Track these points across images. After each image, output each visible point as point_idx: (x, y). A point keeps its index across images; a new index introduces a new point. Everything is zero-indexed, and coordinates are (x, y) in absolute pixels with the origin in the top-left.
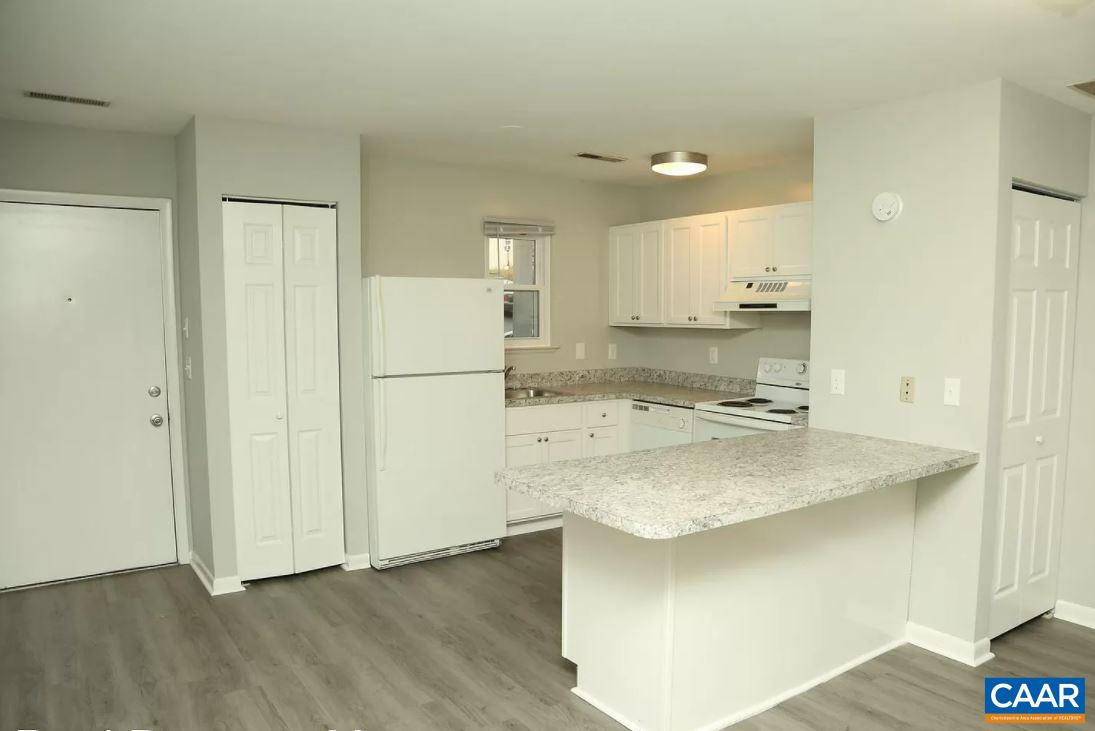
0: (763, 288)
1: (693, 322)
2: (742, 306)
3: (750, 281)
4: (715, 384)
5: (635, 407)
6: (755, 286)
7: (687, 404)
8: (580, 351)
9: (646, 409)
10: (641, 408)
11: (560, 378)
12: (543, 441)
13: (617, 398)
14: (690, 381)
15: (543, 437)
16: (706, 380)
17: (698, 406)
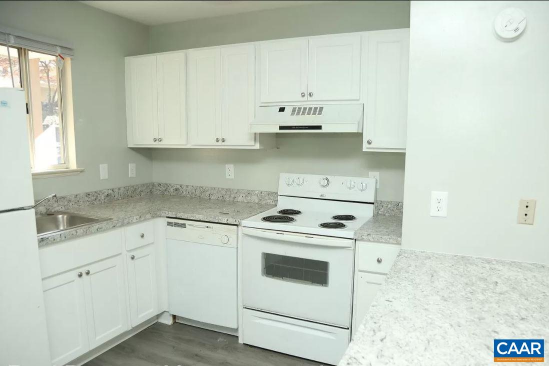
0: (296, 111)
1: (220, 143)
2: (281, 128)
3: (282, 105)
4: (233, 196)
5: (169, 224)
6: (288, 110)
7: (231, 221)
8: (104, 171)
9: (183, 226)
10: (176, 225)
11: (86, 199)
12: (84, 275)
13: (153, 217)
14: (207, 194)
15: (83, 270)
16: (224, 192)
17: (245, 223)
